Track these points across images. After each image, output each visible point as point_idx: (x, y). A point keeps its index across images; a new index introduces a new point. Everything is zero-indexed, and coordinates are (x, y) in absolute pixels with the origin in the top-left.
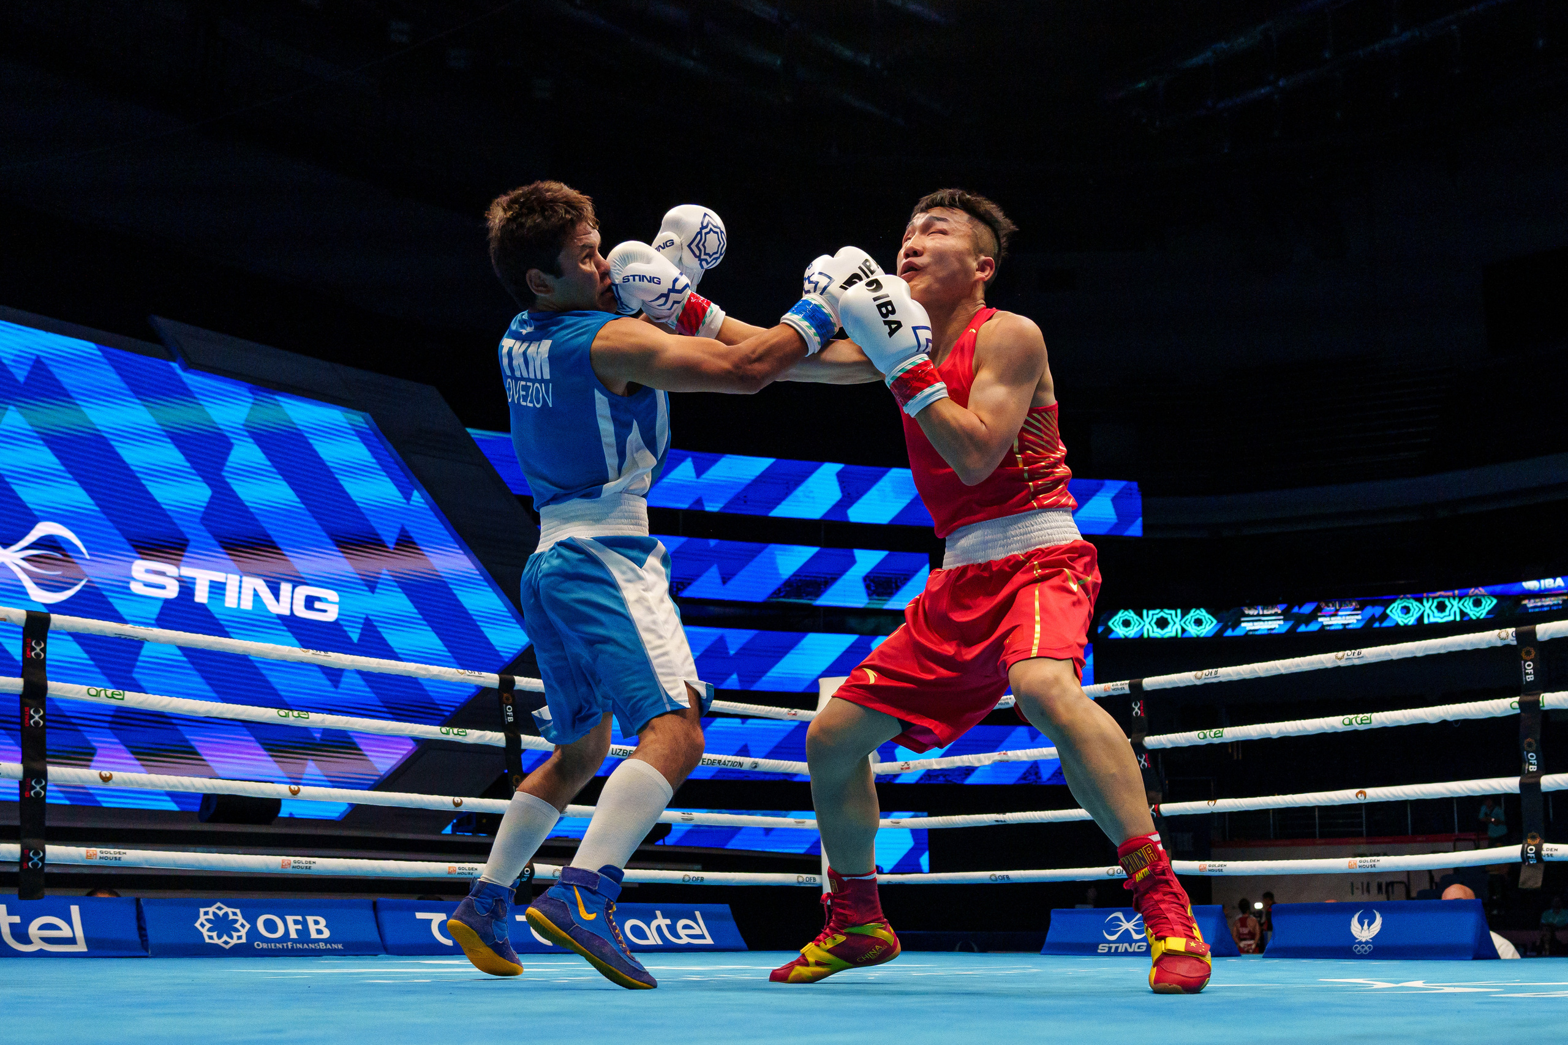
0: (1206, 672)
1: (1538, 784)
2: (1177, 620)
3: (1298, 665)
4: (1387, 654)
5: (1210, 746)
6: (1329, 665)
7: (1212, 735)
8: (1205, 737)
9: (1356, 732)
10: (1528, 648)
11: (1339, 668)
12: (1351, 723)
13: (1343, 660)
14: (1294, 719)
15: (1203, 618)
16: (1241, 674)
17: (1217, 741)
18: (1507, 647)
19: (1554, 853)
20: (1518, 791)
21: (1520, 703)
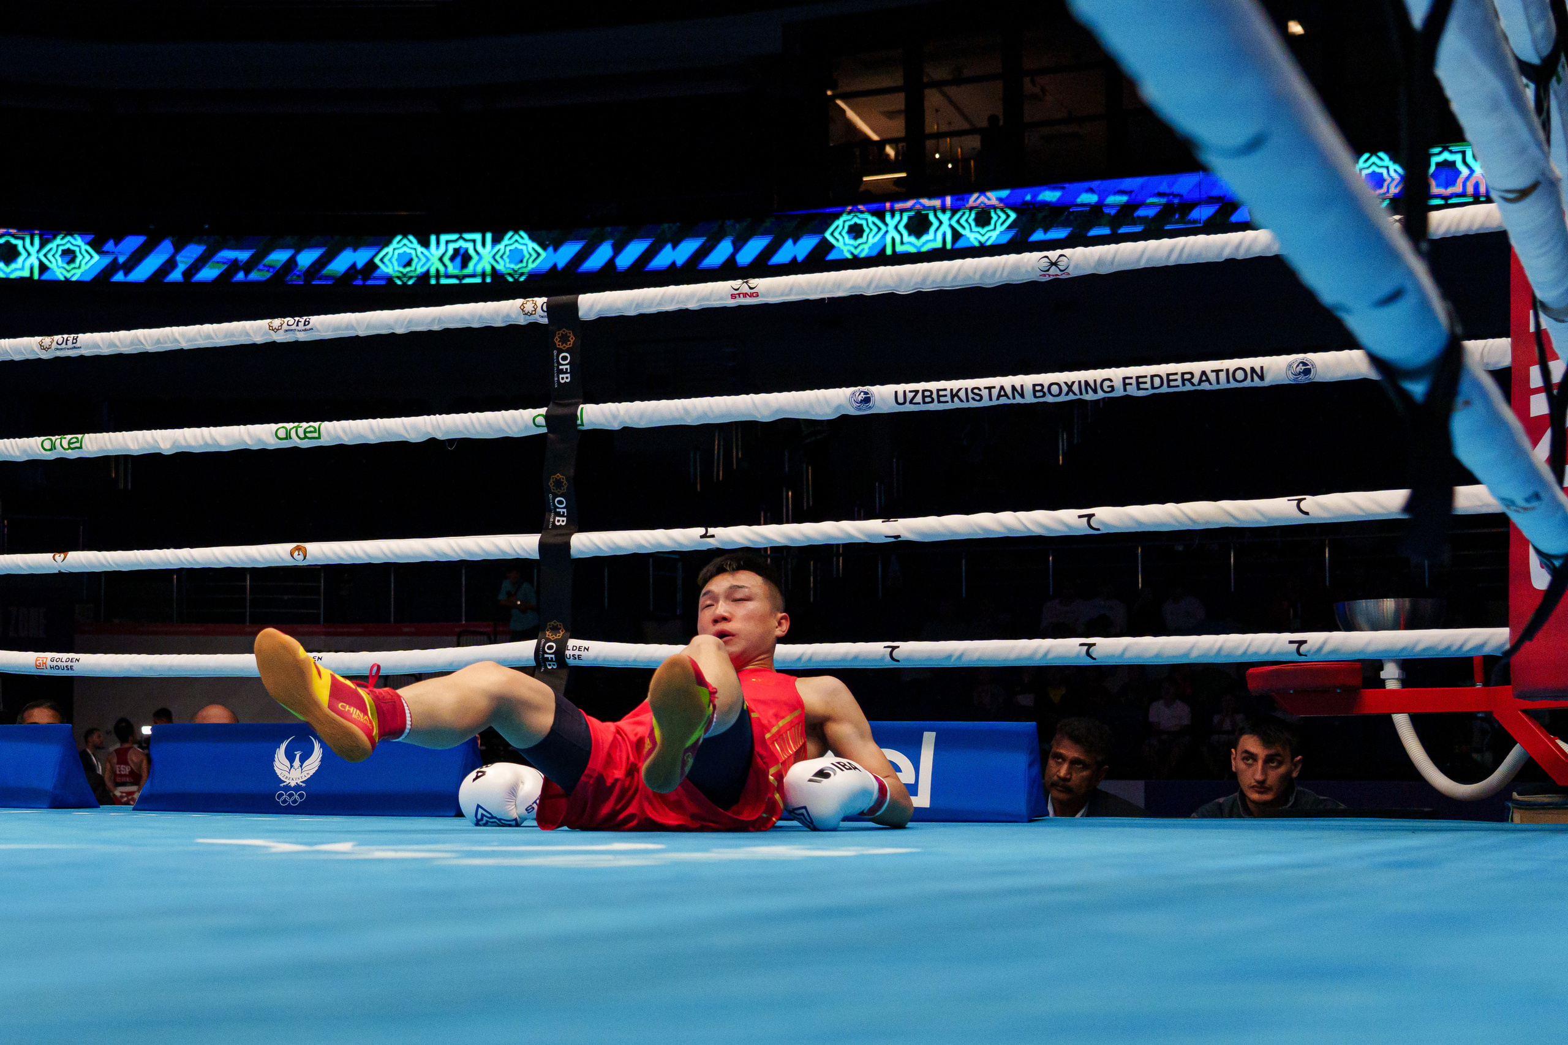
0: (58, 338)
1: (567, 546)
2: (33, 250)
3: (209, 337)
4: (349, 327)
5: (61, 462)
6: (259, 339)
7: (66, 445)
8: (53, 447)
9: (295, 450)
10: (564, 331)
11: (273, 344)
12: (288, 437)
13: (281, 332)
14: (199, 425)
15: (77, 249)
16: (115, 346)
17: (72, 455)
18: (534, 326)
19: (583, 653)
20: (536, 556)
21: (547, 417)
